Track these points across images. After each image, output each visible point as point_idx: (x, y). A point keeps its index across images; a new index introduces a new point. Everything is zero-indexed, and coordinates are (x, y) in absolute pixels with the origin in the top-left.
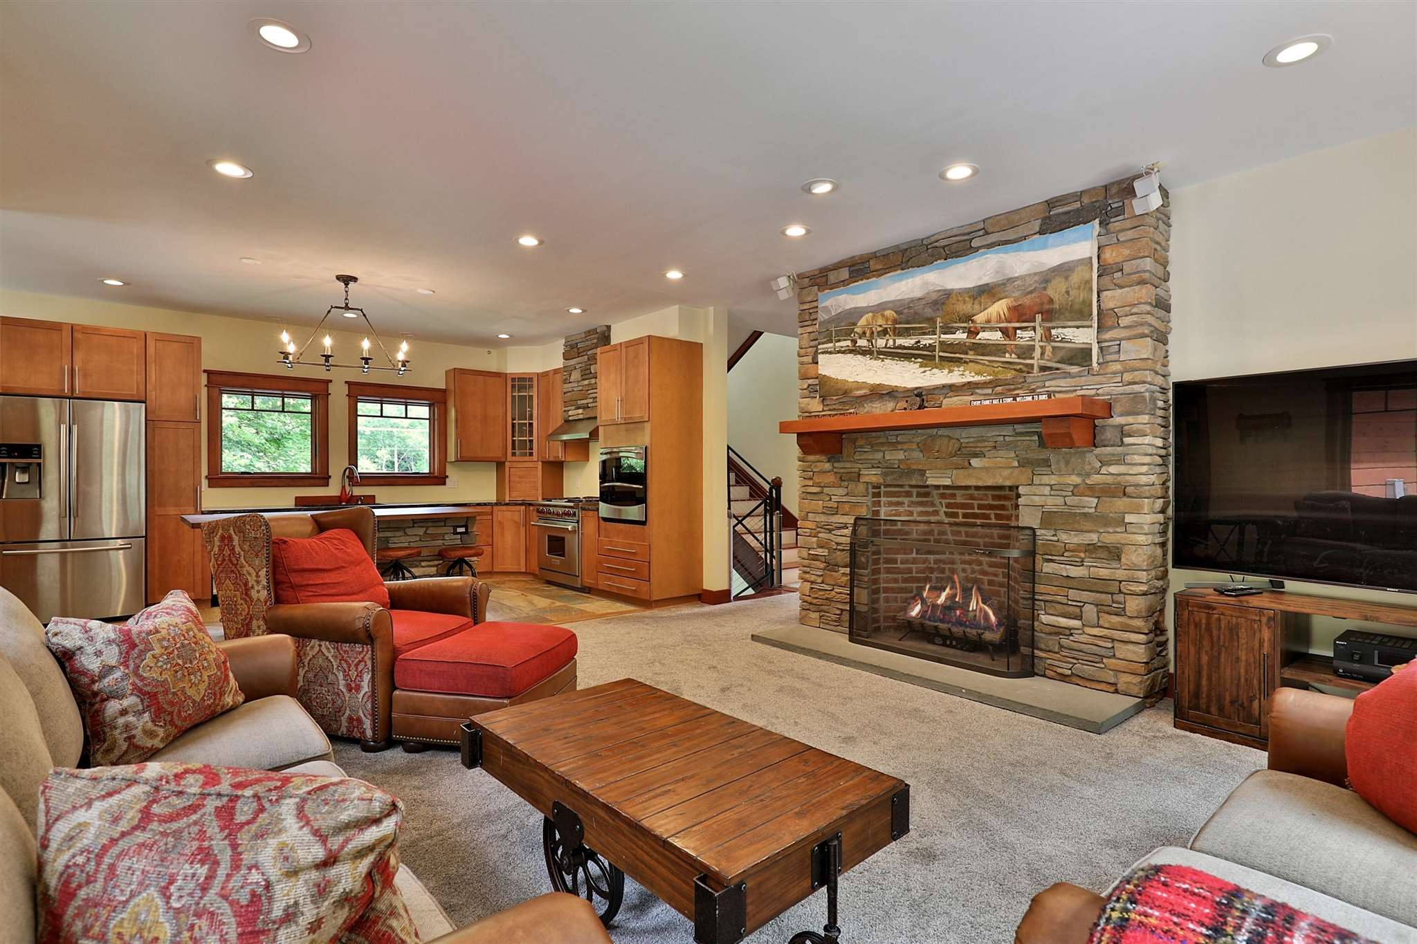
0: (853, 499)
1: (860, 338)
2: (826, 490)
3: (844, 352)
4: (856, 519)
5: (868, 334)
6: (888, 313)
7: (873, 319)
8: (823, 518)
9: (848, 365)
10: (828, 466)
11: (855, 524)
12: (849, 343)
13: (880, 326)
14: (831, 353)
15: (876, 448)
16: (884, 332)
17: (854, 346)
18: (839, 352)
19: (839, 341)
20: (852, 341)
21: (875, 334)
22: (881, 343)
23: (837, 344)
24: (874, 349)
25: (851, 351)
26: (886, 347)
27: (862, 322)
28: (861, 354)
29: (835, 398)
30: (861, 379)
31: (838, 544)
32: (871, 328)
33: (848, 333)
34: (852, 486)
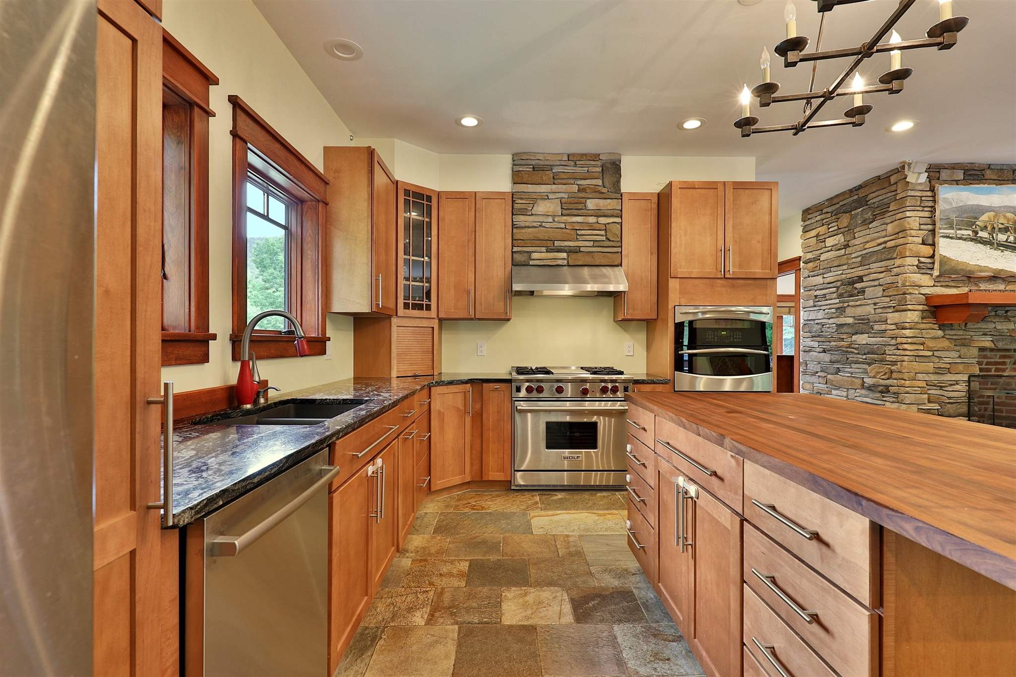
0: (965, 360)
1: (982, 231)
2: (936, 353)
3: (965, 240)
4: (969, 378)
5: (989, 228)
6: (1009, 215)
7: (994, 217)
8: (933, 377)
9: (969, 251)
10: (940, 333)
11: (969, 381)
12: (970, 233)
13: (1002, 224)
14: (952, 238)
15: (990, 320)
16: (1006, 230)
17: (976, 236)
18: (960, 239)
19: (960, 229)
20: (973, 231)
21: (997, 229)
22: (1002, 237)
23: (958, 232)
24: (995, 241)
25: (972, 240)
26: (1006, 241)
27: (984, 217)
28: (981, 243)
29: (953, 276)
30: (983, 263)
31: (949, 398)
32: (993, 224)
33: (970, 224)
34: (964, 350)
